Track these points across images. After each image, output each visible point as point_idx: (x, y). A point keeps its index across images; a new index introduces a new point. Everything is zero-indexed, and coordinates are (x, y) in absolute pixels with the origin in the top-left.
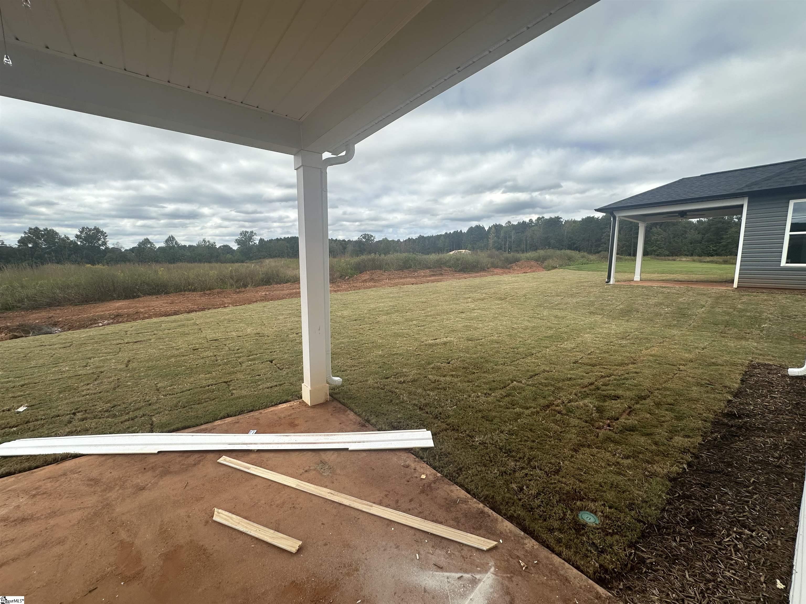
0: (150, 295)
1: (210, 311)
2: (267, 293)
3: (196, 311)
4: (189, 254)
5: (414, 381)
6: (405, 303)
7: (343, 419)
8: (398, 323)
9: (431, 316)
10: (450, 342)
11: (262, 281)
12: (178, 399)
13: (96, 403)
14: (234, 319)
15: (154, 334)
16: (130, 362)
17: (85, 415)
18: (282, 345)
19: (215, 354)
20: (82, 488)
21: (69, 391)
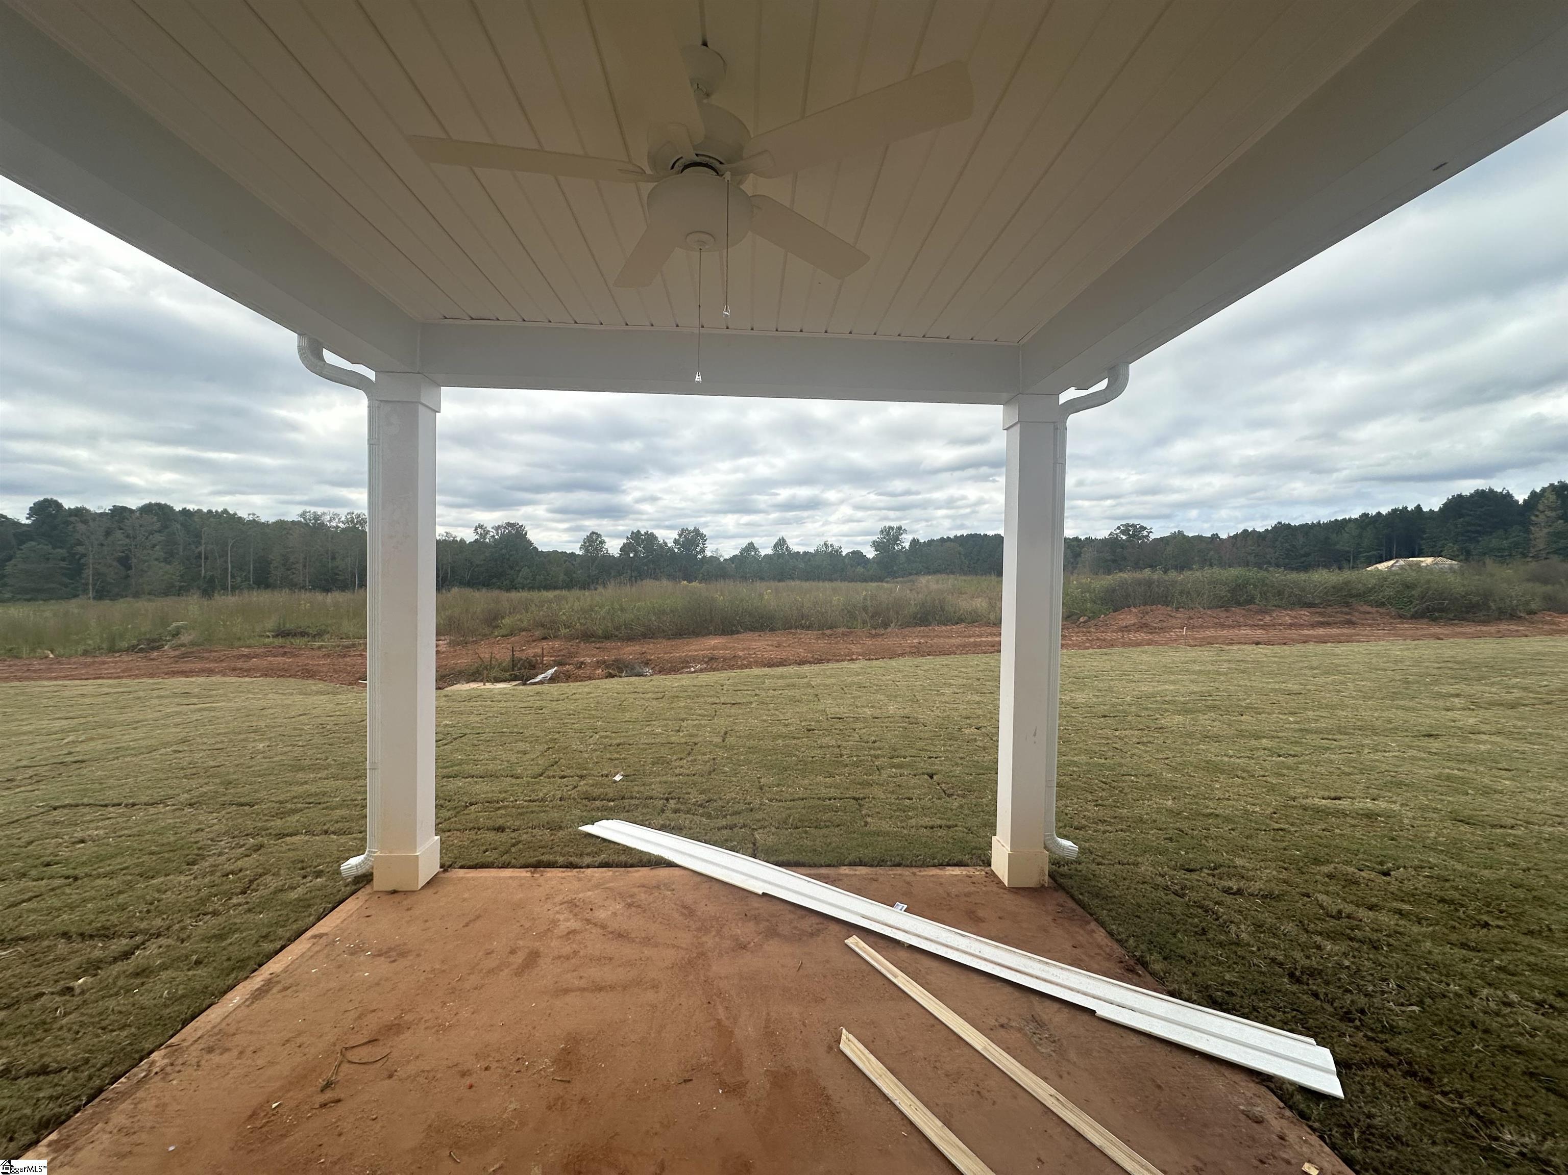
0: (751, 631)
1: (830, 665)
2: (922, 641)
3: (810, 663)
4: (802, 565)
5: (1268, 896)
6: (1236, 691)
7: (1080, 938)
8: (1217, 739)
9: (1317, 731)
10: (1389, 815)
11: (915, 618)
12: (788, 812)
13: (689, 790)
14: (868, 684)
15: (756, 695)
16: (728, 735)
17: (679, 806)
18: (950, 746)
19: (839, 743)
20: (676, 915)
21: (662, 764)
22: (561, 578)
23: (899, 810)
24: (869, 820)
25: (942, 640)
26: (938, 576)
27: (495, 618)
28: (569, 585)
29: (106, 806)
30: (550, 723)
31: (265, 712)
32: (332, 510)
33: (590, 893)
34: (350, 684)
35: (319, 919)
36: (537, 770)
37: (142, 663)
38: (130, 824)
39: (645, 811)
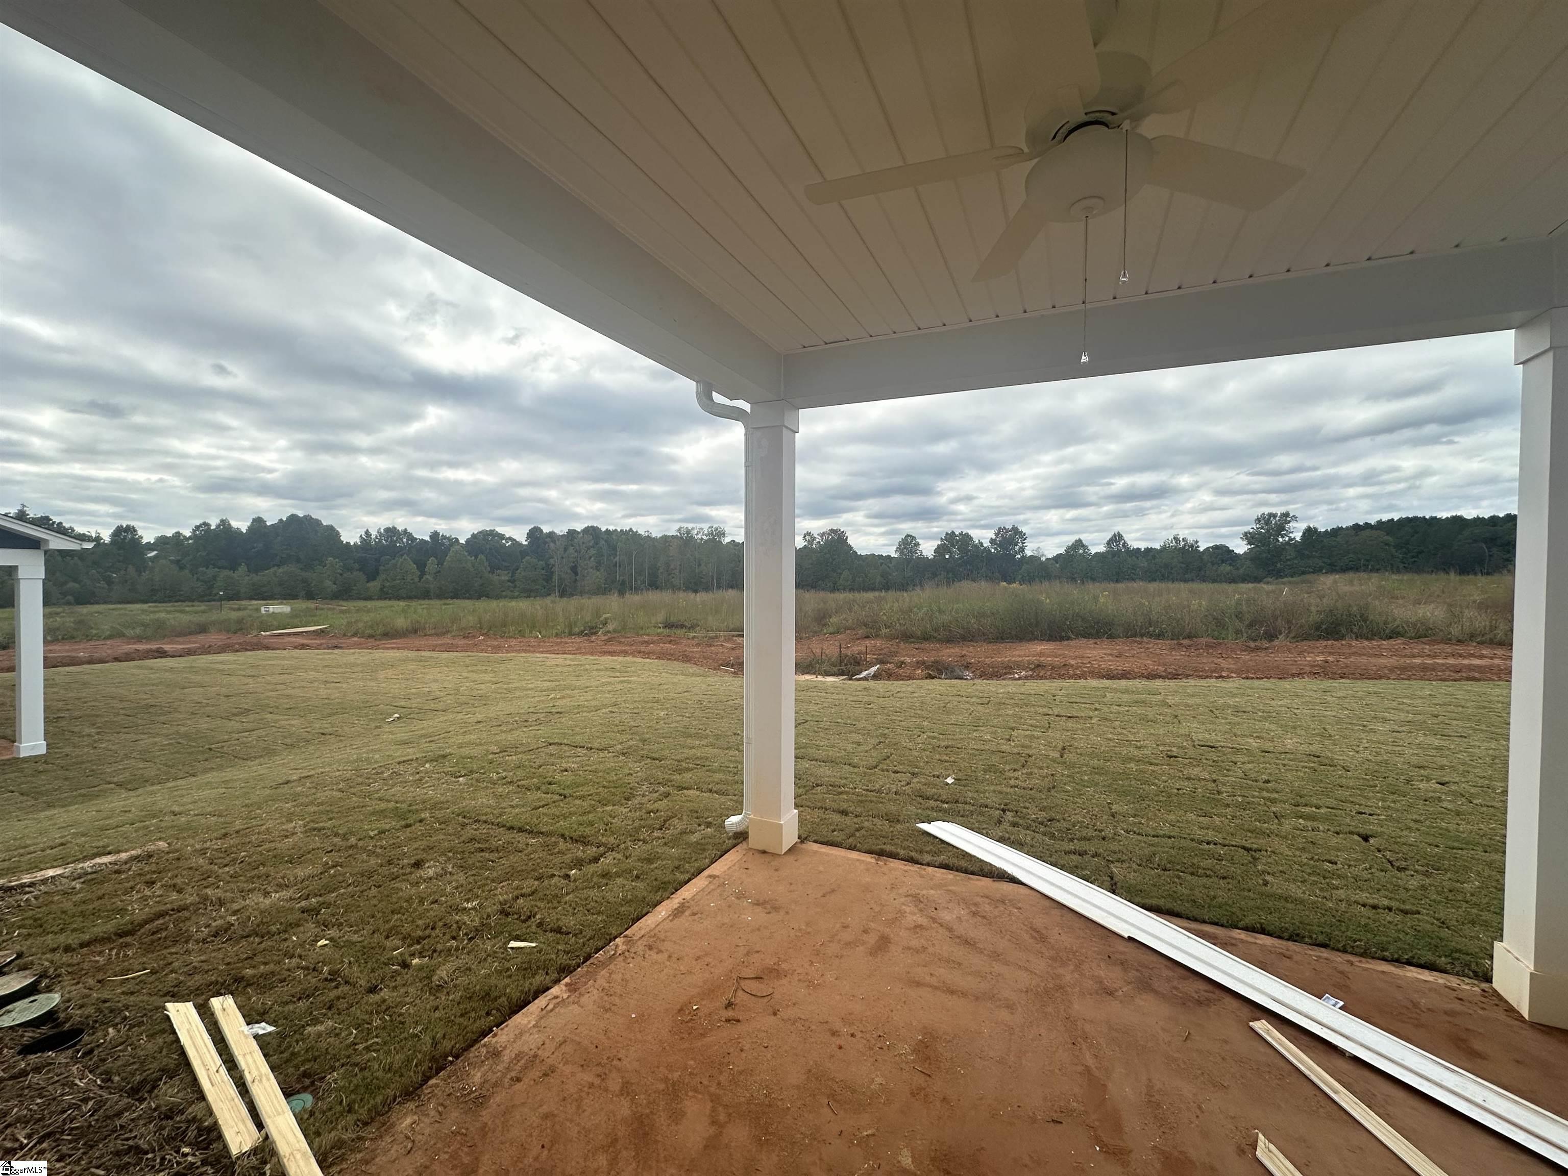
0: (1085, 637)
1: (1192, 682)
2: (1330, 659)
3: (1163, 678)
4: (1145, 564)
11: (1317, 629)
12: (1152, 849)
13: (1027, 805)
14: (1250, 709)
15: (1096, 709)
16: (1066, 751)
17: (1017, 819)
18: (1394, 802)
19: (1214, 776)
20: (1026, 937)
21: (995, 773)
22: (878, 581)
23: (1314, 873)
24: (1268, 878)
25: (1364, 660)
26: (1350, 575)
27: (824, 617)
28: (887, 587)
29: (576, 747)
30: (879, 718)
31: (661, 687)
32: (699, 526)
33: (932, 892)
34: (715, 669)
35: (712, 863)
36: (873, 762)
37: (587, 644)
38: (590, 763)
39: (981, 818)
